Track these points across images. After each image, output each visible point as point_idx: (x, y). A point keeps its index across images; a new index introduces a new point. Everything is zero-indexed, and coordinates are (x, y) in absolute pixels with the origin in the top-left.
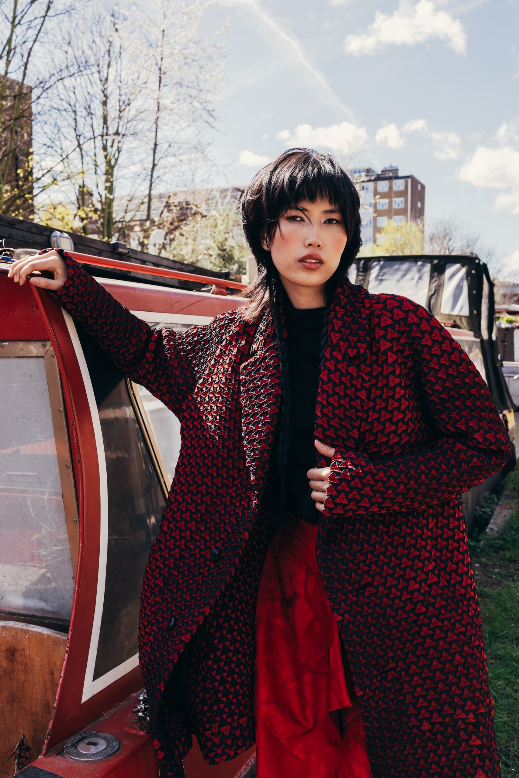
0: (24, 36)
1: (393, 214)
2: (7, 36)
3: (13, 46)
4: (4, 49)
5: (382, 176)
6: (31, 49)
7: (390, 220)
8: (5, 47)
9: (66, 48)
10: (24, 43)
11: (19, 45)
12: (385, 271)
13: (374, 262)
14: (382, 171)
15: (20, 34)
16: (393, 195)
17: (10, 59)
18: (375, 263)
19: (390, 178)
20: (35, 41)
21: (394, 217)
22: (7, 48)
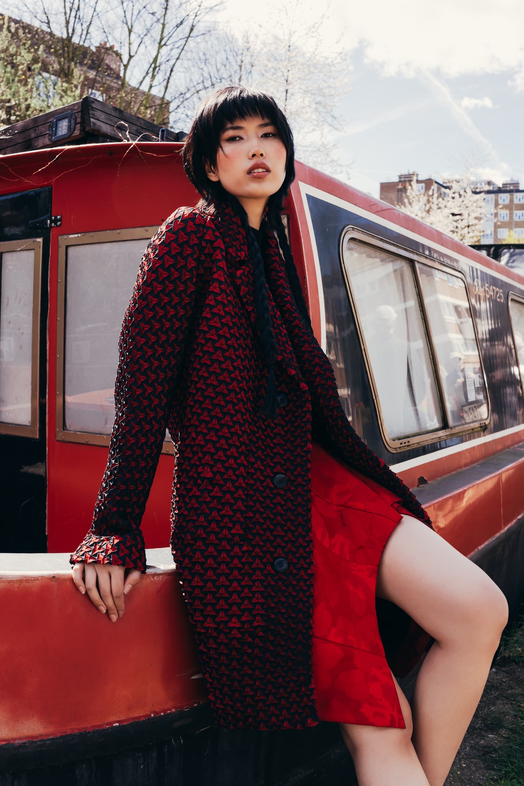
0: (168, 56)
1: (513, 226)
2: (154, 56)
3: (157, 65)
4: (150, 67)
5: (503, 189)
6: (174, 65)
7: (511, 231)
8: (151, 65)
9: (202, 66)
10: (168, 61)
11: (164, 63)
12: (514, 258)
13: (504, 249)
14: (503, 184)
15: (165, 54)
16: (514, 208)
17: (155, 73)
18: (505, 251)
19: (511, 191)
20: (178, 59)
21: (515, 229)
22: (153, 66)
